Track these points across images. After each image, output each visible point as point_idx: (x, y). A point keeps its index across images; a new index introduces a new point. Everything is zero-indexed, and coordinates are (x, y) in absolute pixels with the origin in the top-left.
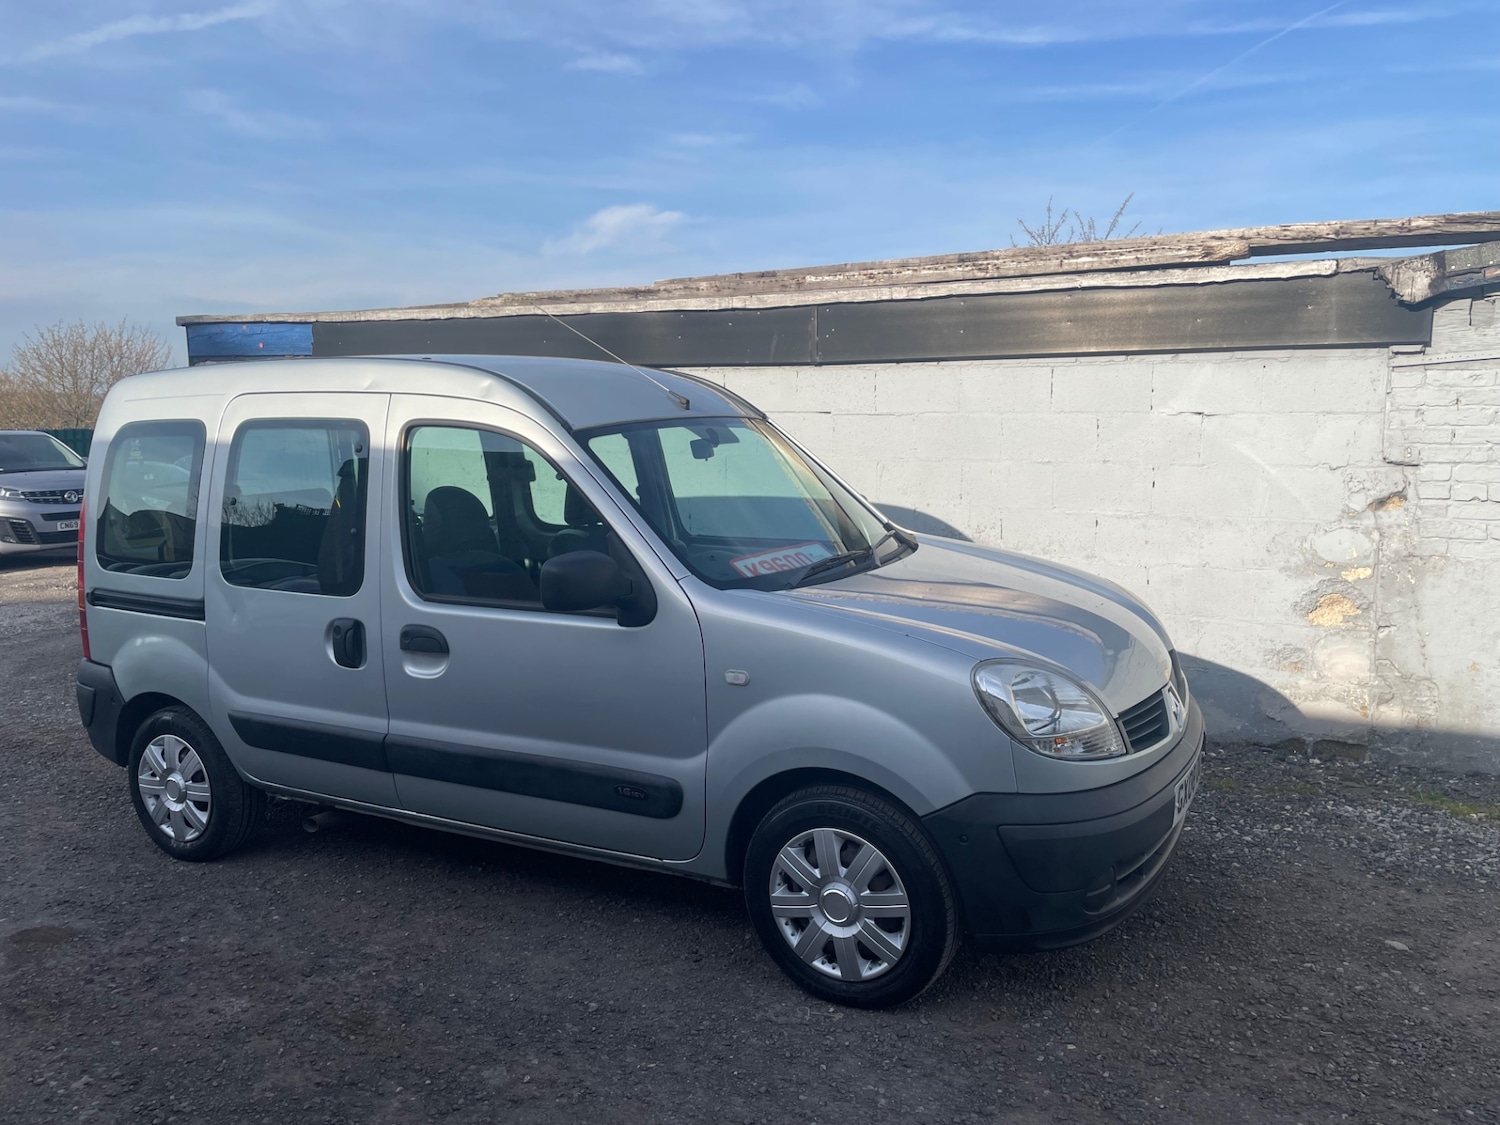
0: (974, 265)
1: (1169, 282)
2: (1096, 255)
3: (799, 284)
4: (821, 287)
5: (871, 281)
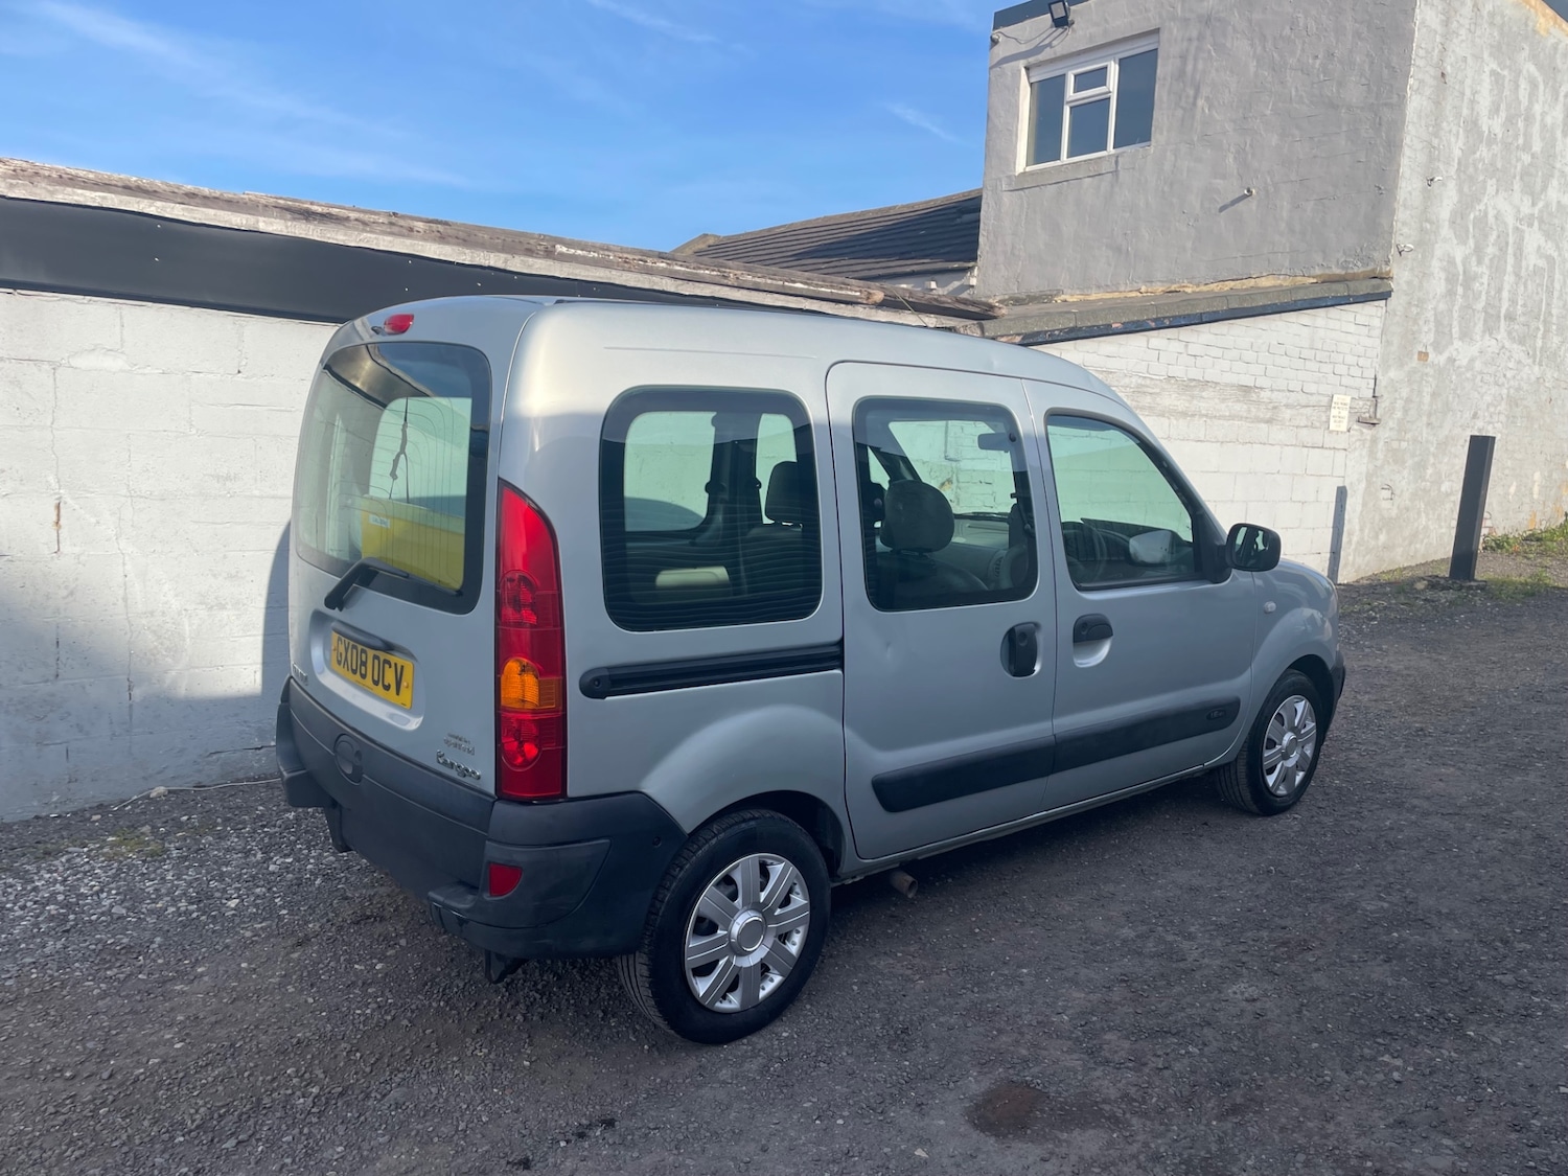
3: (547, 251)
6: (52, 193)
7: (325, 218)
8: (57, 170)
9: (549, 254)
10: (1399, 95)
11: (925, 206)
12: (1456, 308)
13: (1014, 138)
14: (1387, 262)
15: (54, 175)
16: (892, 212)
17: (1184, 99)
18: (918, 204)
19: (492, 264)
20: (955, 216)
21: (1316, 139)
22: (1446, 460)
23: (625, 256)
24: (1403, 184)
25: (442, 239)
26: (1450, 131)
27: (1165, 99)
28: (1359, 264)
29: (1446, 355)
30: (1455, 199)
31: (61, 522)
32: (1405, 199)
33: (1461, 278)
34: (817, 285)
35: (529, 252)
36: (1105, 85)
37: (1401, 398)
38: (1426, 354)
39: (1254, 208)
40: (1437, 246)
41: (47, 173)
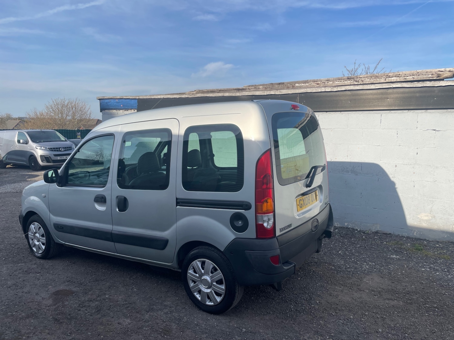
0: (354, 80)
1: (425, 86)
2: (398, 77)
3: (293, 86)
4: (300, 87)
5: (318, 85)
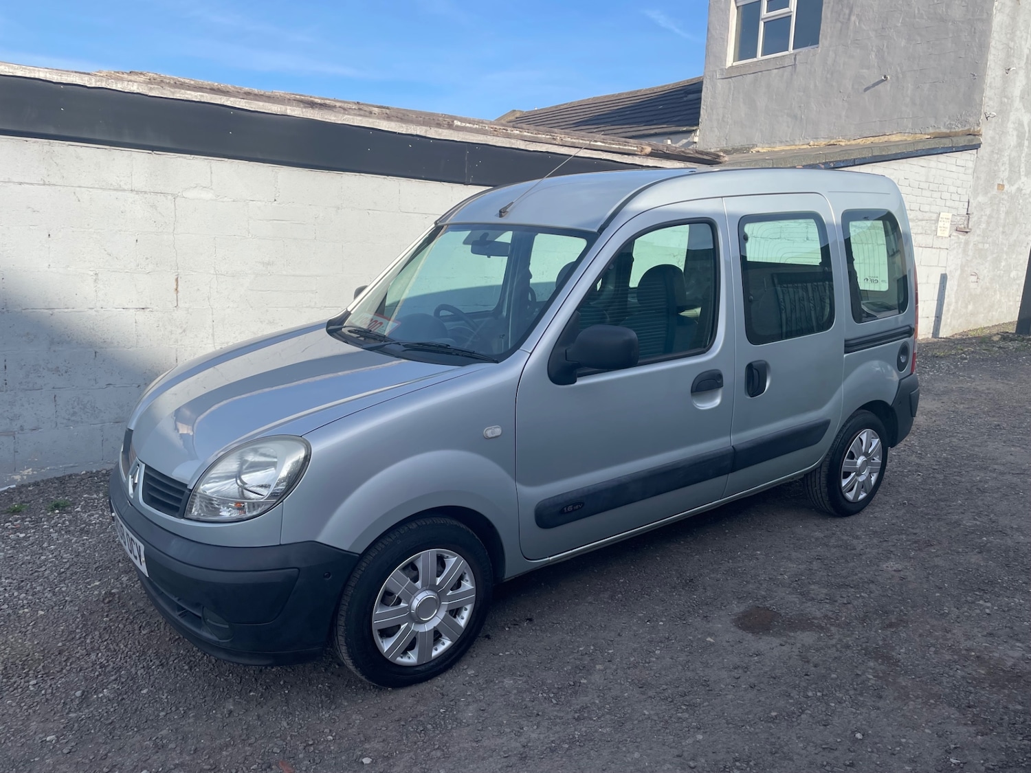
6: (173, 93)
7: (323, 106)
8: (173, 79)
9: (450, 126)
10: (988, 13)
11: (661, 89)
12: (1024, 155)
13: (726, 43)
14: (978, 125)
15: (172, 82)
16: (639, 94)
17: (841, 16)
18: (657, 88)
19: (418, 133)
20: (683, 95)
21: (931, 43)
22: (1014, 256)
23: (495, 127)
24: (989, 72)
25: (388, 118)
26: (1022, 37)
27: (829, 15)
28: (959, 125)
29: (1016, 186)
30: (1024, 83)
31: (179, 289)
32: (991, 83)
33: (1027, 135)
34: (610, 144)
35: (439, 125)
36: (788, 7)
37: (986, 215)
38: (1003, 186)
39: (888, 88)
40: (1011, 114)
41: (168, 81)
